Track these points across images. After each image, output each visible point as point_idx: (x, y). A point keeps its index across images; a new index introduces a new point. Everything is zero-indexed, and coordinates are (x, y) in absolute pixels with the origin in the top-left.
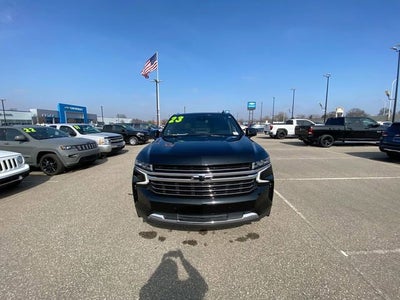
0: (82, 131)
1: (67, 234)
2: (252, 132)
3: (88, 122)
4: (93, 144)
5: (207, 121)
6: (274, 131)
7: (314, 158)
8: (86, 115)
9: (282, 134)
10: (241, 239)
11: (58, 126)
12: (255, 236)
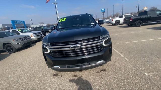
0: (22, 32)
1: (19, 78)
2: (101, 22)
3: (27, 27)
4: (28, 37)
5: (78, 19)
6: (114, 22)
7: (133, 32)
8: (25, 24)
9: (118, 23)
10: (98, 72)
11: (11, 31)
12: (104, 70)
